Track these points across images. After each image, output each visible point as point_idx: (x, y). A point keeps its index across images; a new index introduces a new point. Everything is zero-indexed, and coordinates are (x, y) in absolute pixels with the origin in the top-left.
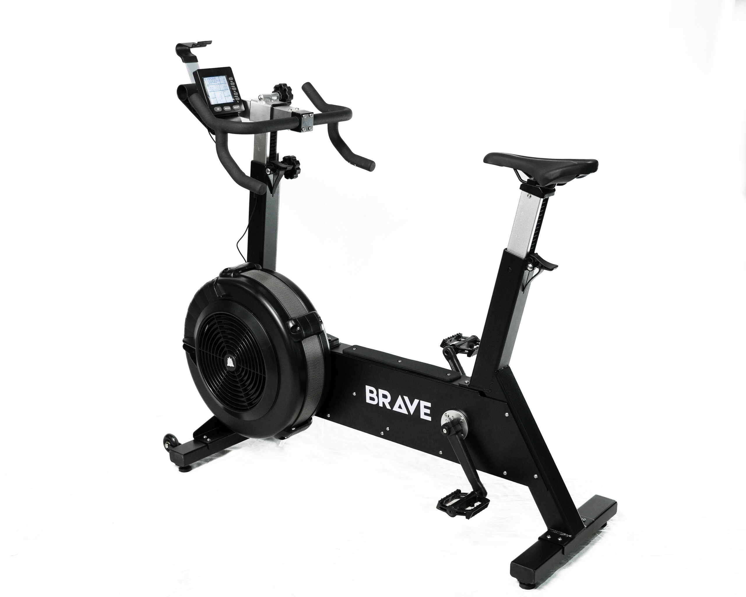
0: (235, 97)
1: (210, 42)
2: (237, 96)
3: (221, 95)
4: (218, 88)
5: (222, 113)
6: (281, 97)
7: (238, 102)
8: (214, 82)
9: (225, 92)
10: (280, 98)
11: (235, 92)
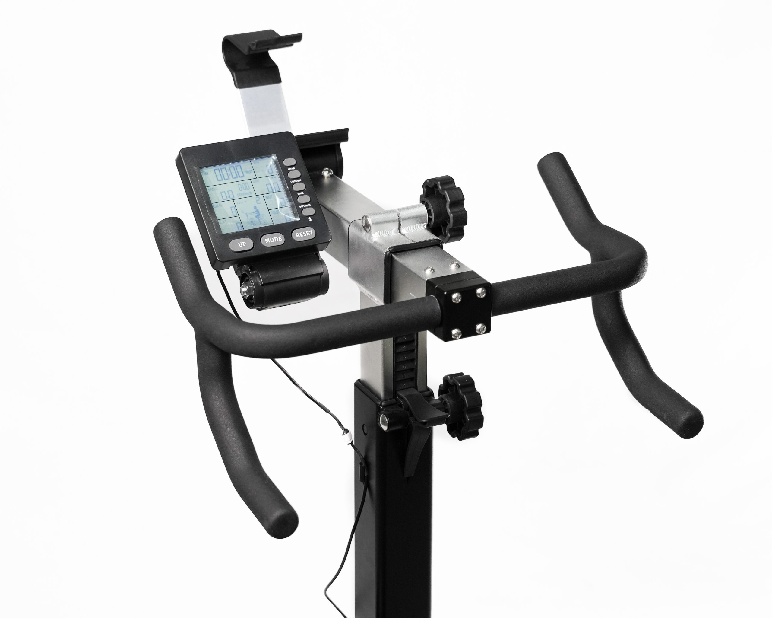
0: (300, 207)
1: (298, 38)
2: (307, 206)
3: (255, 208)
4: (247, 191)
5: (254, 253)
6: (432, 217)
7: (310, 219)
8: (234, 175)
9: (268, 198)
10: (430, 219)
11: (301, 195)
